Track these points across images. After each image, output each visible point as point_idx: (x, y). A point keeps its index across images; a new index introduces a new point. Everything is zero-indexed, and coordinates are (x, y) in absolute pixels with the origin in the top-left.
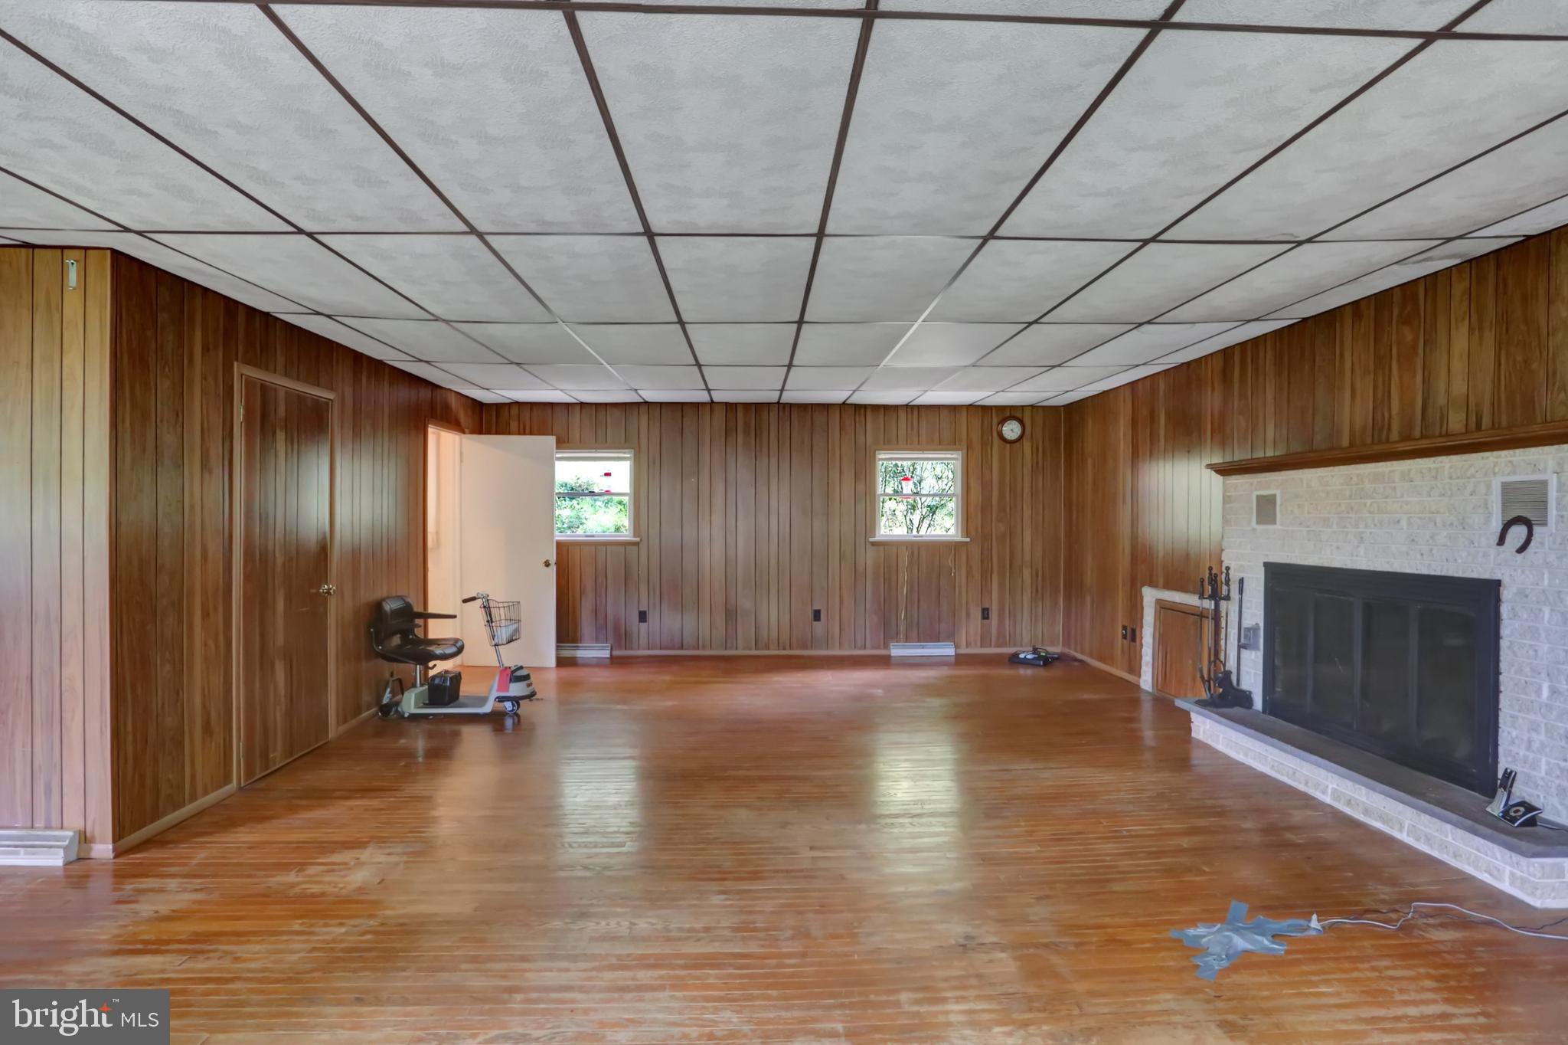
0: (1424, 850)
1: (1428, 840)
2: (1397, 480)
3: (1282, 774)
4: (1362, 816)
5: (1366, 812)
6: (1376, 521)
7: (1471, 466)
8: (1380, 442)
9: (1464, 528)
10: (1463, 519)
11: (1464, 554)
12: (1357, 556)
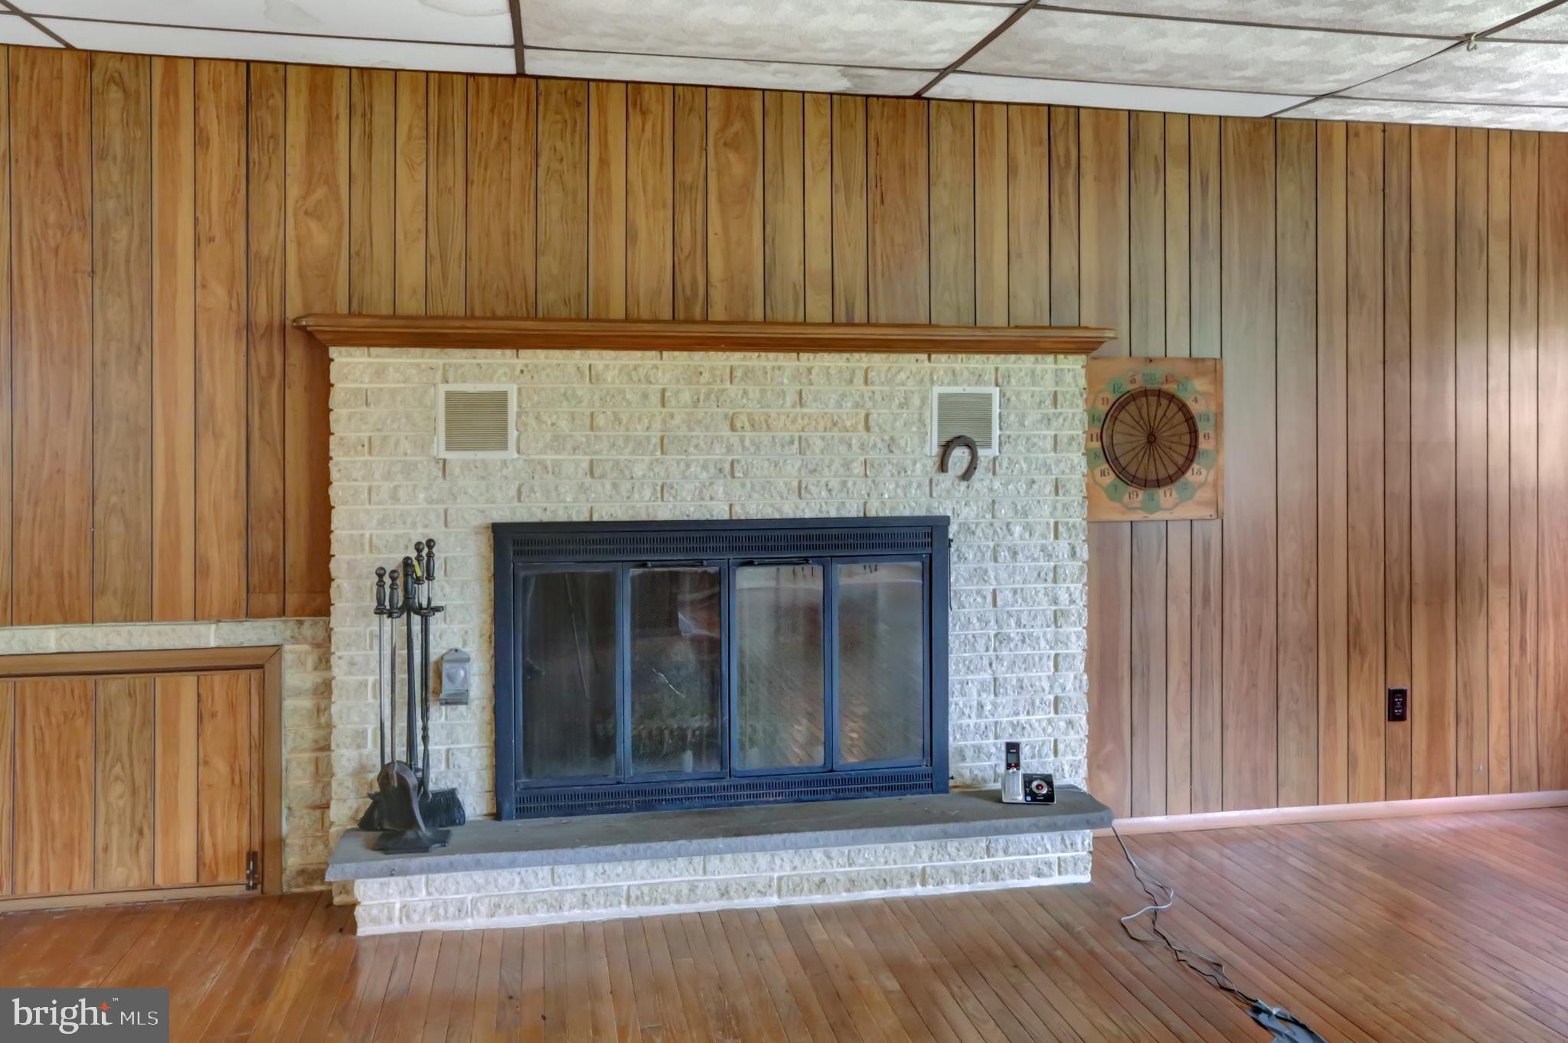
0: (952, 892)
1: (957, 875)
2: (786, 381)
3: (664, 902)
4: (844, 894)
5: (852, 884)
6: (747, 443)
7: (901, 370)
8: (690, 321)
9: (891, 452)
10: (892, 439)
11: (892, 486)
12: (712, 499)
